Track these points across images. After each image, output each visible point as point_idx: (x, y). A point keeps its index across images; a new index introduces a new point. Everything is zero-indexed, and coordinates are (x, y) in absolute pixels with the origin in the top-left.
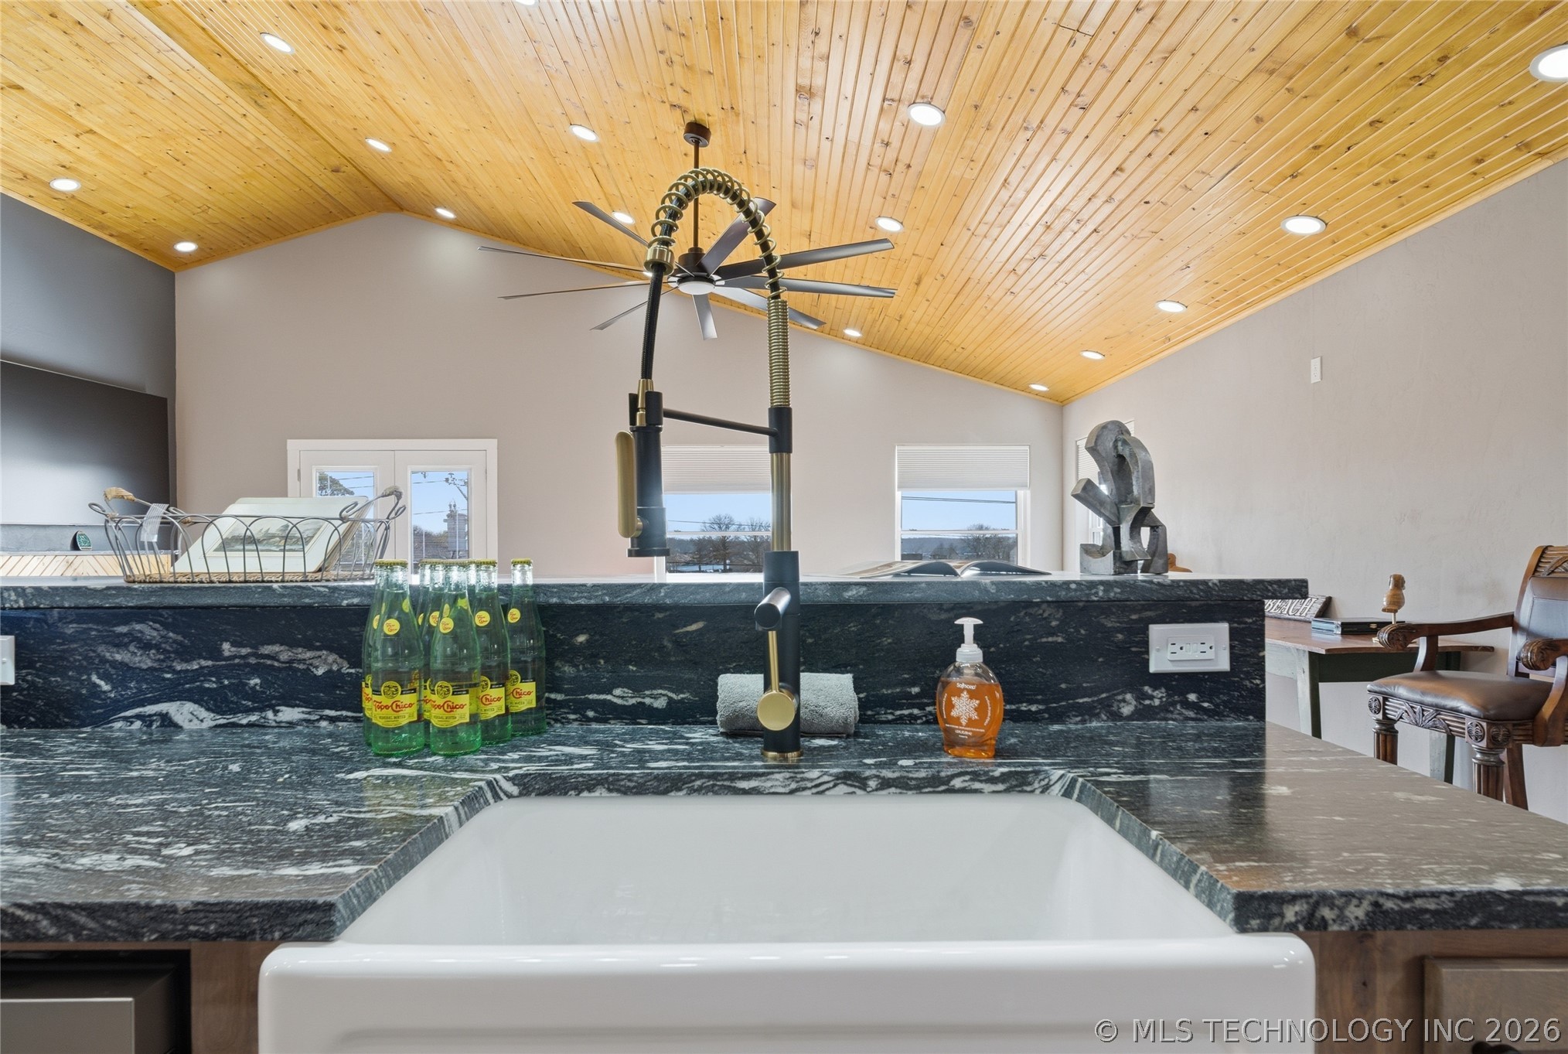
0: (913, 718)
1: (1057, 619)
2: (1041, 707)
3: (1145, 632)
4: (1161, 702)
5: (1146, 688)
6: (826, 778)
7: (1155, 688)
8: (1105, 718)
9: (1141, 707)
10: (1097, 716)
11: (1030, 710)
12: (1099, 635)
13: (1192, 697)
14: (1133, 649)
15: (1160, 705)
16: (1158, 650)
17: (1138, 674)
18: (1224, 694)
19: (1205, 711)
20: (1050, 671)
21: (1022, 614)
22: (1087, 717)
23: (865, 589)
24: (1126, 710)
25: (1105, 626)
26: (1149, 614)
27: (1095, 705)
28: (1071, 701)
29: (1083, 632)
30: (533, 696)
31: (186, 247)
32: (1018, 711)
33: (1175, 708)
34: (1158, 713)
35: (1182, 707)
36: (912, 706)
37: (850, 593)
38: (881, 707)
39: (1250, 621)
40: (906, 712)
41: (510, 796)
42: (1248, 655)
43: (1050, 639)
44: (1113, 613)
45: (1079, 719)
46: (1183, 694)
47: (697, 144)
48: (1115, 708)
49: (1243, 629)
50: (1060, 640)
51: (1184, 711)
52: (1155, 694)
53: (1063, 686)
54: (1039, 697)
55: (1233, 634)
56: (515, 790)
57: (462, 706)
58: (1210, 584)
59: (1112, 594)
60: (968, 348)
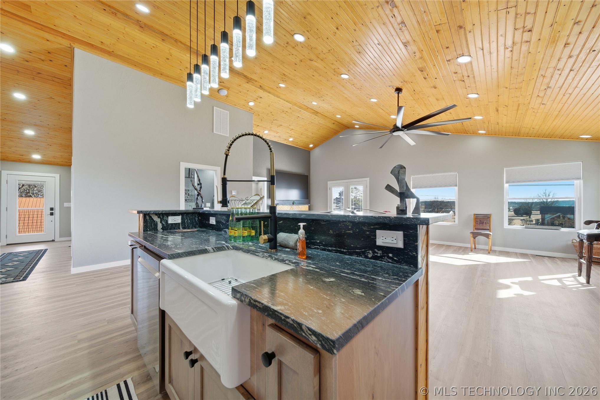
0: (318, 249)
1: (351, 226)
2: (346, 251)
3: (375, 232)
4: (380, 255)
5: (376, 250)
6: (267, 256)
7: (379, 250)
8: (364, 257)
9: (374, 255)
10: (361, 256)
11: (344, 251)
12: (362, 232)
13: (391, 255)
14: (372, 237)
15: (379, 256)
16: (378, 238)
17: (373, 246)
18: (402, 256)
19: (395, 260)
20: (349, 241)
21: (342, 224)
22: (358, 256)
23: (305, 215)
24: (370, 256)
25: (363, 229)
26: (376, 226)
27: (361, 252)
28: (354, 250)
29: (357, 230)
30: (254, 233)
31: (311, 146)
32: (341, 250)
33: (385, 258)
34: (379, 258)
35: (387, 258)
36: (317, 245)
37: (302, 216)
38: (311, 244)
39: (412, 232)
40: (317, 247)
41: (231, 249)
42: (410, 244)
43: (349, 232)
44: (366, 226)
45: (356, 256)
46: (388, 253)
47: (398, 94)
48: (366, 255)
49: (409, 234)
50: (351, 232)
51: (388, 259)
52: (378, 252)
53: (352, 246)
54: (346, 248)
55: (405, 236)
56: (232, 248)
57: (246, 233)
58: (391, 218)
59: (361, 220)
60: (536, 128)
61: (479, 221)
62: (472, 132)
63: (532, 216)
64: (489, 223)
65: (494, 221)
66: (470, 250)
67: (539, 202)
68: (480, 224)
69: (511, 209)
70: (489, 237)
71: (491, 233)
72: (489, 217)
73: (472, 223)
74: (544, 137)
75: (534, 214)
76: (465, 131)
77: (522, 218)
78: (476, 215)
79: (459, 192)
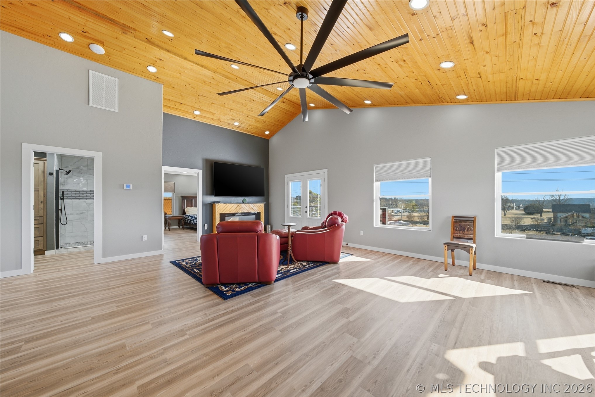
31: (267, 133)
47: (302, 19)
60: (541, 78)
61: (459, 226)
62: (449, 100)
63: (543, 214)
64: (473, 230)
65: (480, 226)
66: (444, 269)
67: (551, 200)
68: (460, 231)
69: (521, 207)
70: (471, 252)
71: (474, 245)
72: (473, 221)
73: (449, 229)
74: (554, 98)
75: (546, 212)
76: (438, 97)
77: (533, 216)
78: (455, 217)
79: (432, 186)
